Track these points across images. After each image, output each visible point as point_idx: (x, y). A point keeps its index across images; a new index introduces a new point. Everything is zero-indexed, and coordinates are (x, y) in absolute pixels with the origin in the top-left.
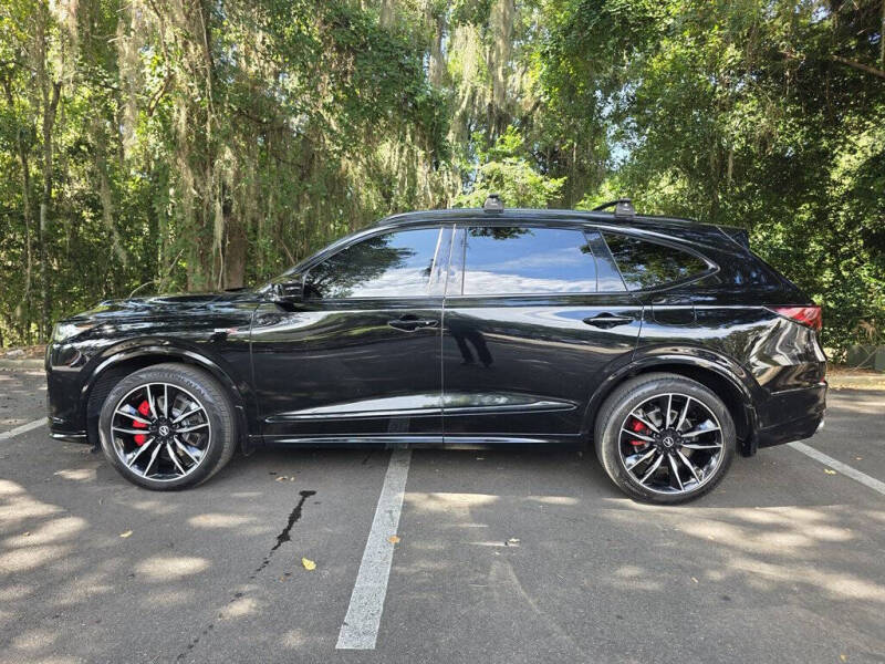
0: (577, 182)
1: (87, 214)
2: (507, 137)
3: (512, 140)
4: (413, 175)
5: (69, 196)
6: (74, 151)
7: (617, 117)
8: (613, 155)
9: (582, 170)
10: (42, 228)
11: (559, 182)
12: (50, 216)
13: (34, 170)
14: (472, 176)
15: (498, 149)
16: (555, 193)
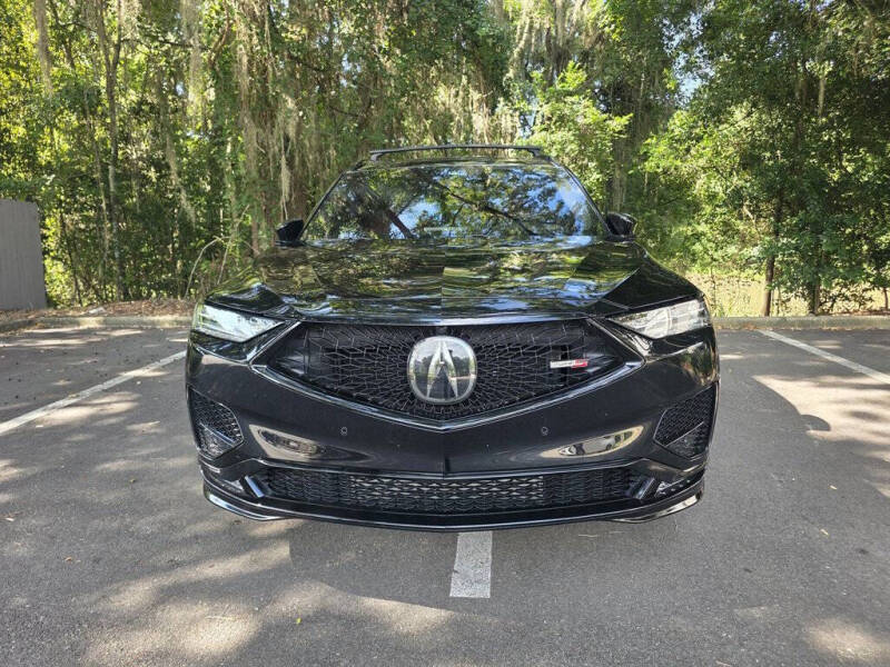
0: (643, 119)
1: (152, 174)
2: (568, 74)
3: (573, 76)
4: (469, 121)
5: (134, 157)
6: (136, 111)
7: (687, 46)
8: (683, 88)
9: (648, 107)
10: (112, 190)
11: (624, 120)
12: (117, 177)
13: (100, 133)
14: (530, 120)
15: (559, 87)
16: (620, 132)
